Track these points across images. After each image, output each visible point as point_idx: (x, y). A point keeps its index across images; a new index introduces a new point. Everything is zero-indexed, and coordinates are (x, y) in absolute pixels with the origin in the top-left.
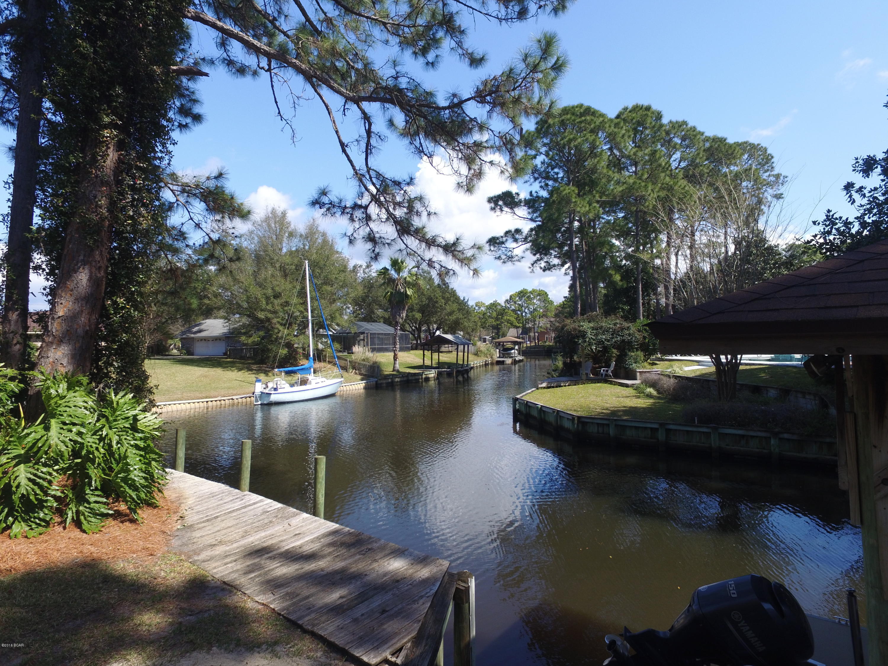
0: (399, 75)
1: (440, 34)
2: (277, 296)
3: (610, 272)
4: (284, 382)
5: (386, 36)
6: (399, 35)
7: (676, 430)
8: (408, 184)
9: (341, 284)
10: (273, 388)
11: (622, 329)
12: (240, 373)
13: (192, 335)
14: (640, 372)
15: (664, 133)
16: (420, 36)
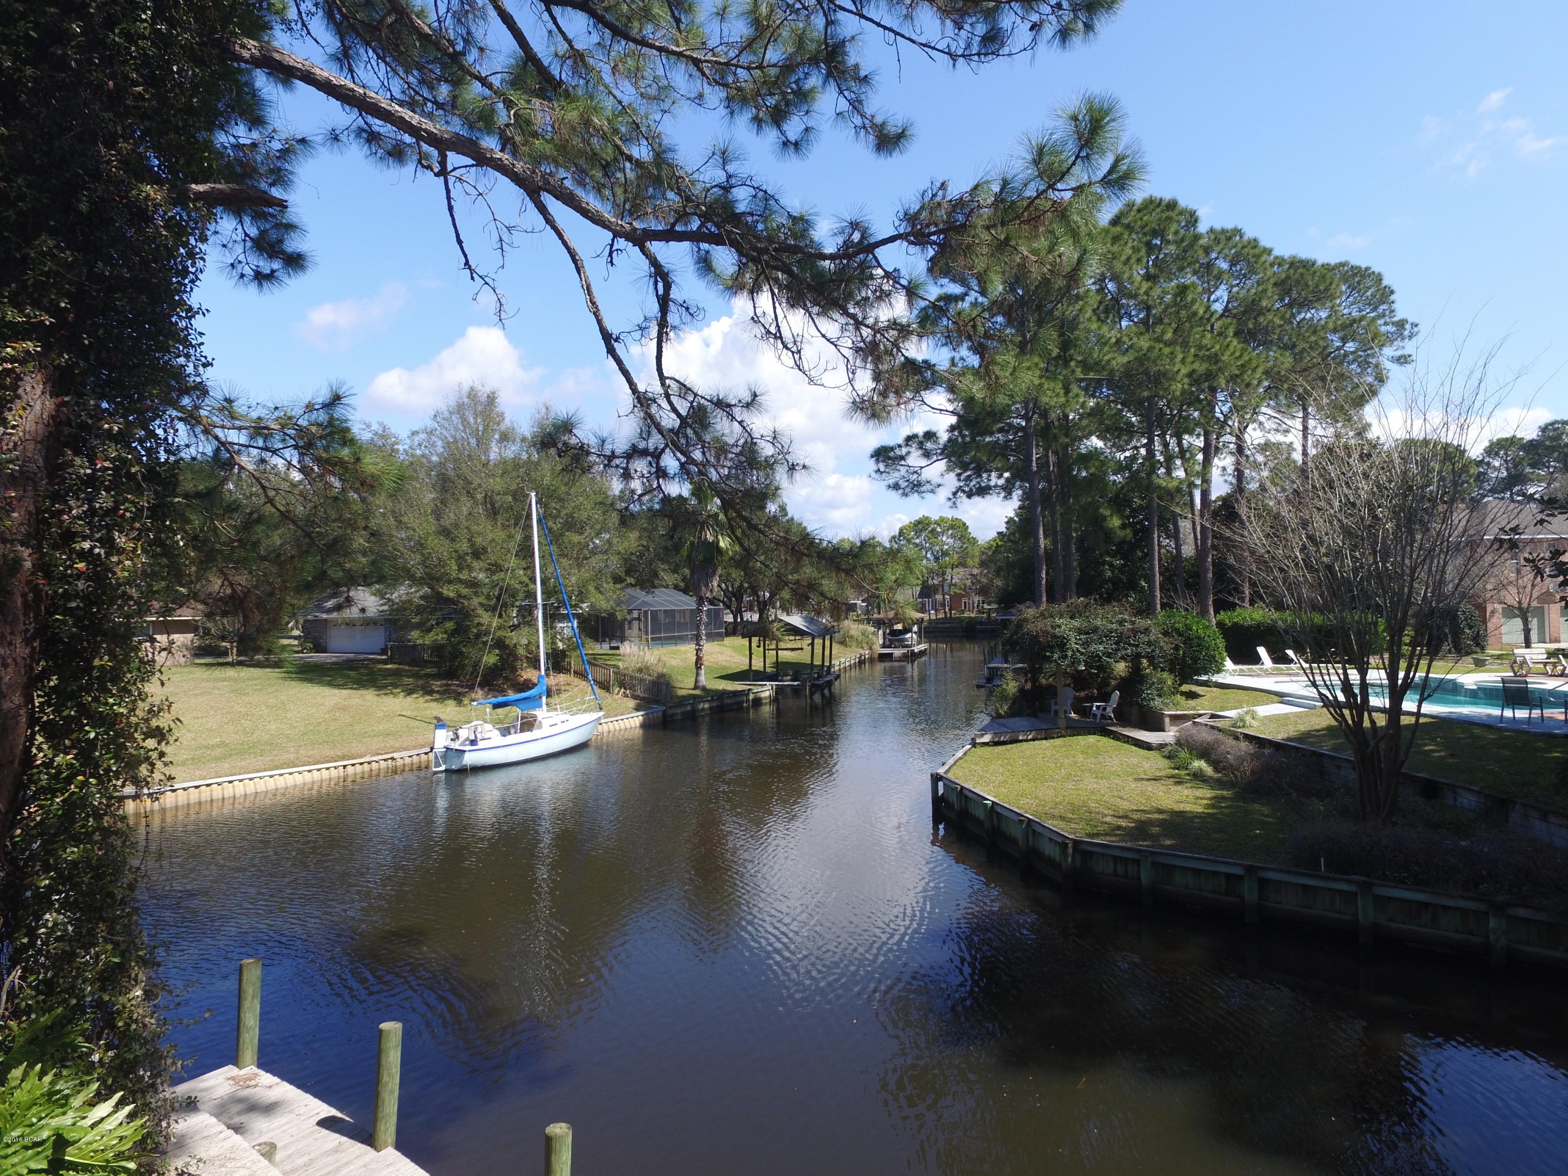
0: (733, 181)
1: (814, 81)
2: (477, 553)
3: (1101, 511)
4: (488, 727)
5: (699, 85)
6: (726, 85)
7: (1280, 882)
8: (748, 405)
9: (598, 527)
10: (467, 739)
11: (1135, 632)
12: (409, 699)
13: (324, 616)
14: (1170, 716)
15: (1201, 252)
16: (772, 85)
